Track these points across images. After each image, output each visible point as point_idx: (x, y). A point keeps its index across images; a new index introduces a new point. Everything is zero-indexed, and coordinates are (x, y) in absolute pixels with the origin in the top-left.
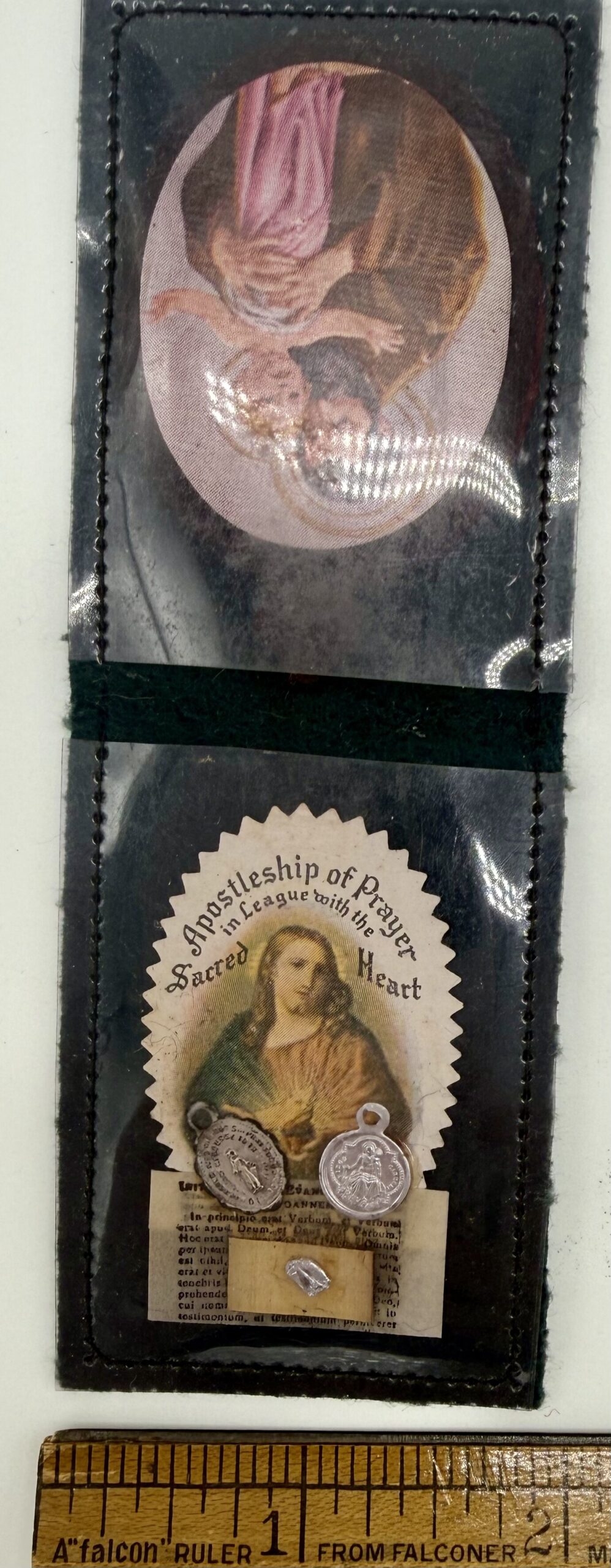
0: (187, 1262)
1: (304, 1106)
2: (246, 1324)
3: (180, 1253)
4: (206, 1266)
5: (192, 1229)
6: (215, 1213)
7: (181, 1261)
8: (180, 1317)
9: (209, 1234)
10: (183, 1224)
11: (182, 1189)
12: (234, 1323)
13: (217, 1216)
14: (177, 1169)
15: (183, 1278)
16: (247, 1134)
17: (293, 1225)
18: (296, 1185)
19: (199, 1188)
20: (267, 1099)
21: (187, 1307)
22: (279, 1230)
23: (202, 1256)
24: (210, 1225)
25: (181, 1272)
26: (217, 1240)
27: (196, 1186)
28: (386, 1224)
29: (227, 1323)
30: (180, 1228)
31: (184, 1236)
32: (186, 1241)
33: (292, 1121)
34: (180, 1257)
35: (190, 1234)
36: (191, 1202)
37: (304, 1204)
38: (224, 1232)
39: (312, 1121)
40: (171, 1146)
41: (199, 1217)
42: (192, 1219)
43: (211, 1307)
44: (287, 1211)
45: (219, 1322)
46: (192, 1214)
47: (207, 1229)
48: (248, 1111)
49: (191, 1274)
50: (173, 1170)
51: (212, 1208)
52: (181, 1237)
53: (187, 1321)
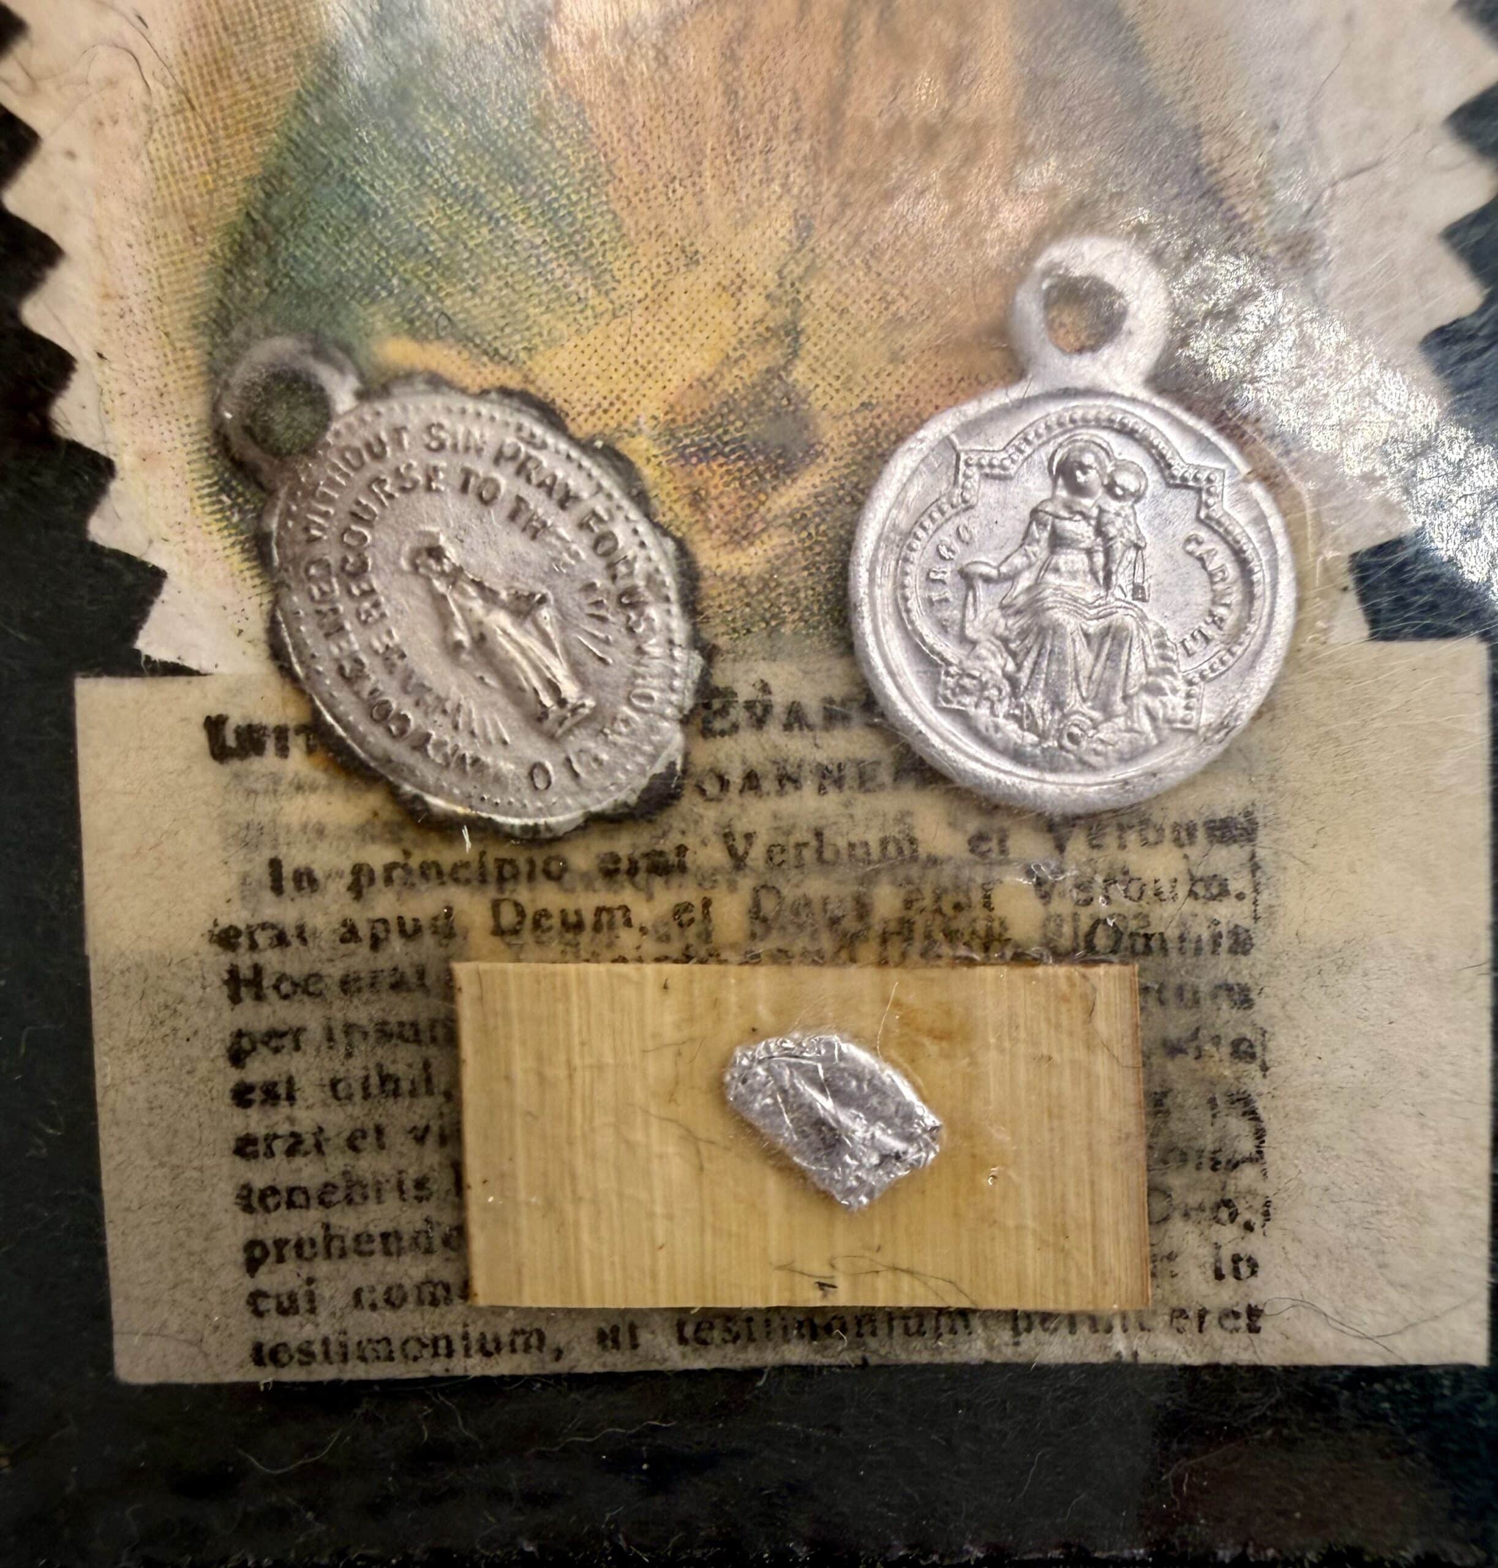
0: (270, 1094)
1: (754, 305)
2: (561, 1367)
3: (237, 1057)
4: (357, 1113)
5: (281, 940)
6: (379, 856)
7: (242, 1096)
8: (259, 1355)
9: (360, 959)
10: (238, 916)
11: (220, 752)
12: (503, 1366)
13: (389, 868)
14: (191, 663)
15: (260, 1174)
16: (498, 458)
17: (746, 884)
18: (745, 692)
19: (297, 746)
20: (580, 284)
21: (287, 1308)
22: (681, 910)
23: (335, 1065)
24: (361, 915)
25: (245, 1147)
26: (399, 985)
27: (281, 733)
28: (1183, 835)
29: (475, 1366)
30: (226, 938)
31: (246, 972)
32: (259, 997)
33: (706, 383)
34: (234, 1076)
35: (272, 960)
36: (265, 807)
37: (788, 780)
38: (428, 945)
39: (799, 373)
40: (156, 558)
41: (306, 880)
42: (277, 888)
43: (393, 1299)
44: (710, 814)
45: (437, 1368)
46: (275, 865)
47: (350, 933)
48: (495, 355)
49: (291, 1152)
50: (175, 670)
51: (364, 833)
52: (233, 980)
53: (293, 1374)
